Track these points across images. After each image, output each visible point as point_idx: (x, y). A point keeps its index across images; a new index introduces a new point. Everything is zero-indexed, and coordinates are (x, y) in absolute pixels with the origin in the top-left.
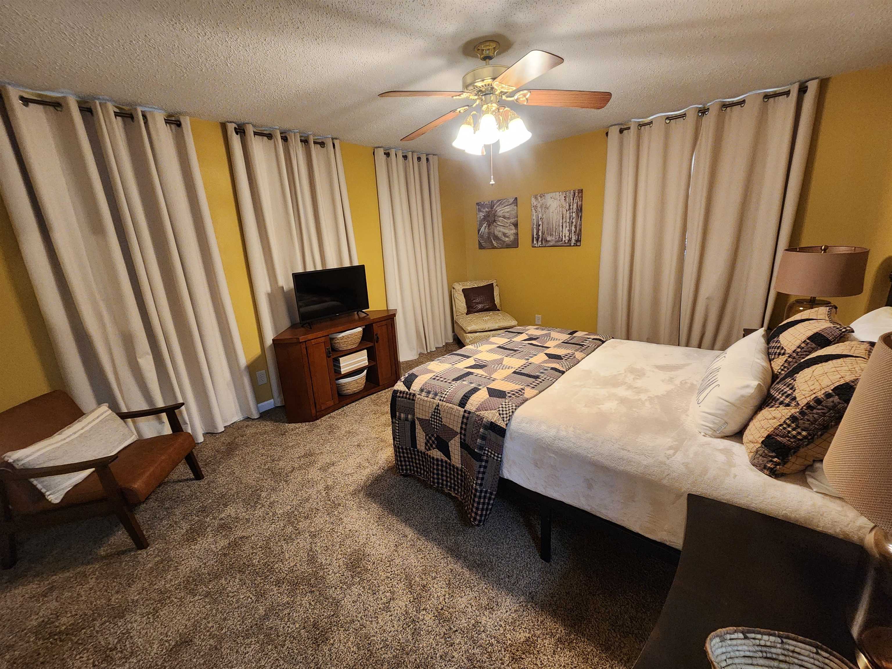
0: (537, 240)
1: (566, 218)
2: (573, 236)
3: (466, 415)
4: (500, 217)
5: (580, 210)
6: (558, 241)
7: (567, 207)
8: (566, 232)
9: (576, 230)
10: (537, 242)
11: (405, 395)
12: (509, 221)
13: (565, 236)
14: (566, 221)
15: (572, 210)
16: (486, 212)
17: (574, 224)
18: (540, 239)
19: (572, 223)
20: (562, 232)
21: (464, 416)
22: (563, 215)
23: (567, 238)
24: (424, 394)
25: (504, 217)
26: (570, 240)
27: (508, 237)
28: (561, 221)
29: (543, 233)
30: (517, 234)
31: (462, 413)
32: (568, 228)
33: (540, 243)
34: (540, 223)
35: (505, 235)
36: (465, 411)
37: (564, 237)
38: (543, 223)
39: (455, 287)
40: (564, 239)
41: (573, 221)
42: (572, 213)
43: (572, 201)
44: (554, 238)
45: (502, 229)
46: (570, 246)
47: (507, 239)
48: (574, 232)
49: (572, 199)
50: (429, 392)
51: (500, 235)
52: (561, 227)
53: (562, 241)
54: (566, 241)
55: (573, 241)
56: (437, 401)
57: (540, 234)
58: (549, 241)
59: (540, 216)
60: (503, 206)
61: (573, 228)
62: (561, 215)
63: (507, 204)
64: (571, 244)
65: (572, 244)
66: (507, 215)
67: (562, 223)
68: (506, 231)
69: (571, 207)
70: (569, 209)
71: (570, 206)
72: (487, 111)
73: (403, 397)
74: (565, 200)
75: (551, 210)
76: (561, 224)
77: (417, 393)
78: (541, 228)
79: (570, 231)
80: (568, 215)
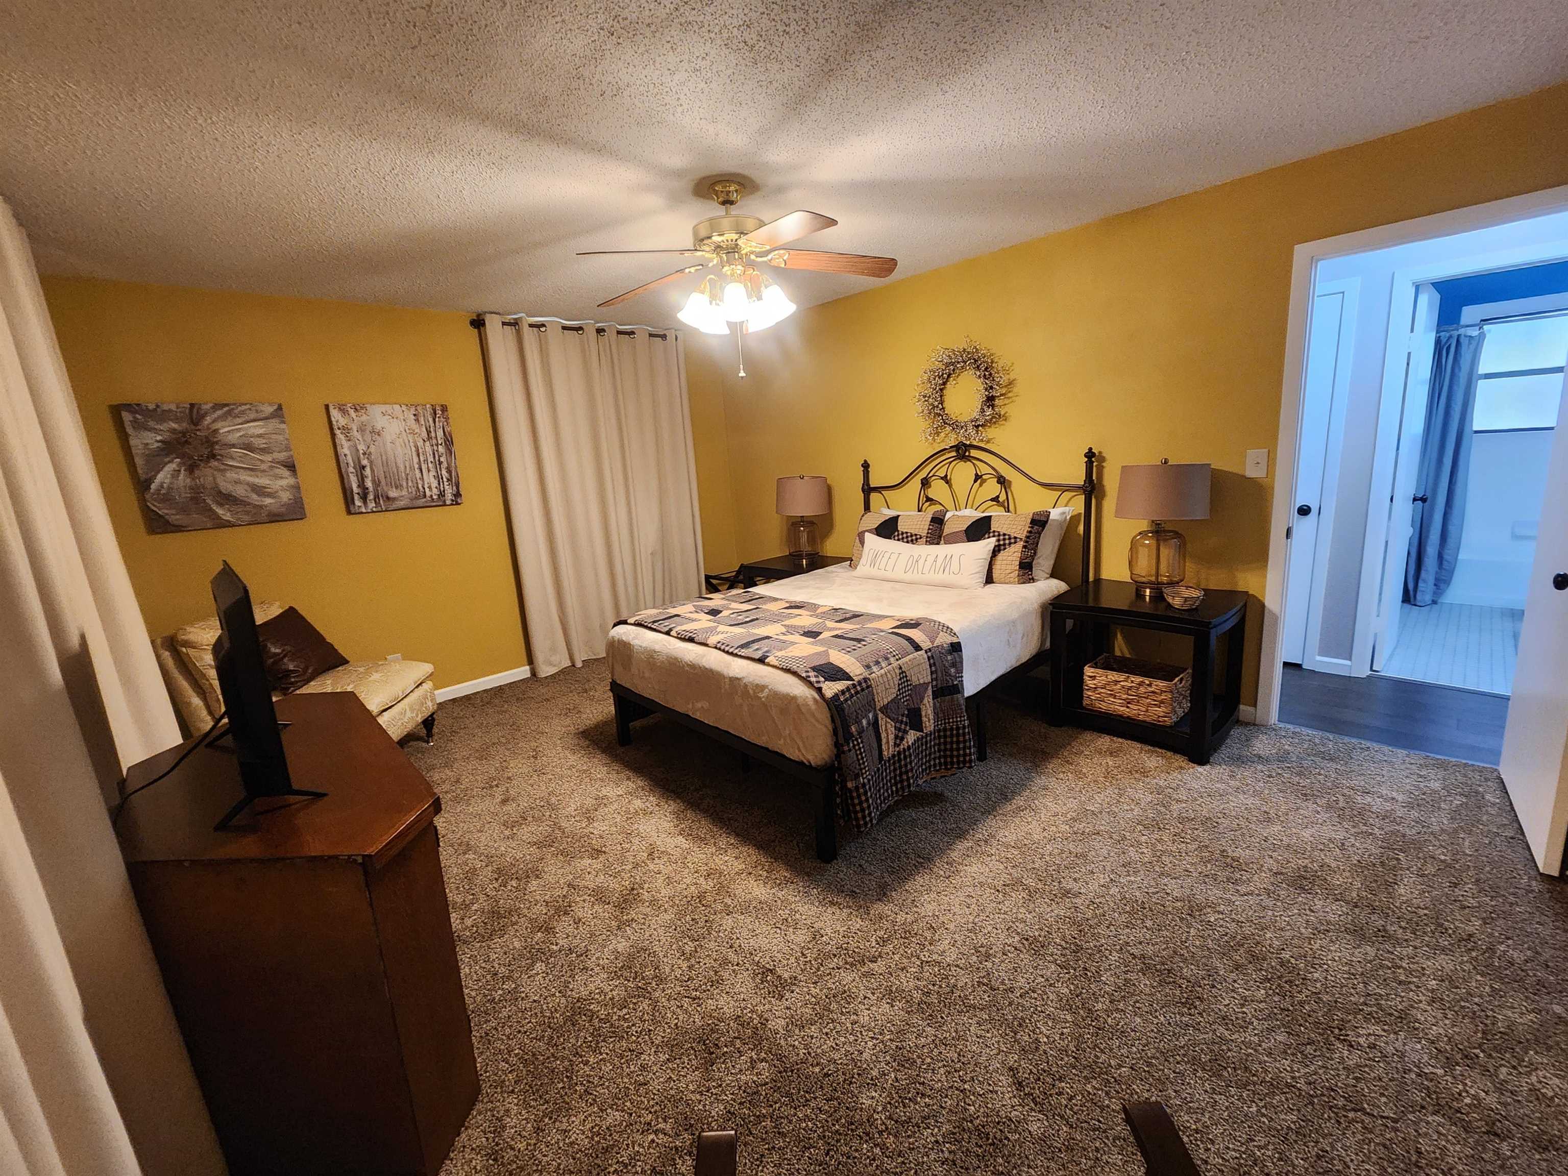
0: (364, 498)
1: (425, 453)
2: (447, 487)
3: (929, 654)
4: (234, 446)
5: (449, 442)
6: (416, 498)
7: (425, 435)
8: (430, 479)
9: (451, 475)
10: (365, 502)
11: (859, 688)
12: (268, 458)
13: (430, 487)
14: (426, 461)
15: (434, 441)
17: (445, 465)
18: (371, 496)
19: (440, 463)
20: (422, 479)
21: (929, 658)
22: (418, 451)
23: (435, 491)
24: (875, 669)
25: (249, 447)
26: (442, 494)
27: (270, 495)
28: (416, 460)
29: (376, 483)
30: (297, 488)
31: (925, 656)
32: (433, 473)
33: (372, 505)
34: (365, 462)
35: (259, 490)
36: (926, 652)
37: (427, 490)
38: (371, 463)
40: (428, 493)
41: (442, 459)
42: (437, 445)
43: (432, 425)
44: (404, 493)
45: (245, 477)
46: (445, 505)
47: (268, 501)
48: (448, 480)
49: (431, 420)
50: (877, 663)
51: (240, 491)
52: (417, 472)
53: (425, 496)
54: (435, 497)
55: (449, 497)
56: (895, 664)
57: (369, 484)
58: (394, 499)
59: (361, 448)
60: (239, 420)
61: (444, 472)
62: (413, 449)
63: (253, 416)
64: (445, 501)
65: (448, 502)
66: (259, 443)
67: (419, 463)
68: (262, 481)
69: (433, 434)
70: (429, 438)
71: (429, 432)
73: (852, 696)
74: (417, 420)
75: (388, 436)
76: (416, 466)
77: (866, 674)
78: (368, 471)
79: (439, 478)
80: (429, 449)
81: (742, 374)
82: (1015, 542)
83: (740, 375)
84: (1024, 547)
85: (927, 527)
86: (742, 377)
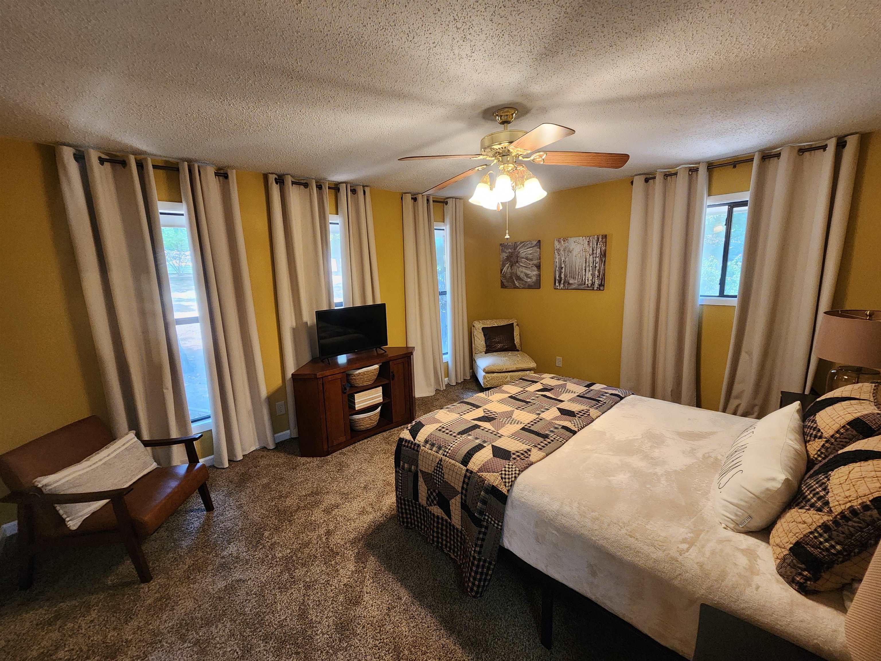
0: (560, 282)
1: (589, 262)
2: (596, 280)
3: (468, 474)
4: (523, 258)
5: (604, 255)
6: (581, 285)
7: (591, 252)
8: (589, 275)
9: (599, 275)
10: (560, 285)
11: (410, 445)
12: (531, 263)
13: (588, 280)
14: (589, 266)
15: (595, 255)
16: (509, 252)
17: (598, 268)
18: (562, 282)
19: (596, 267)
20: (585, 275)
21: (465, 475)
22: (586, 261)
23: (590, 282)
24: (428, 446)
25: (527, 259)
26: (593, 284)
27: (530, 278)
28: (584, 265)
29: (566, 276)
30: (539, 275)
31: (464, 472)
32: (591, 272)
33: (562, 286)
34: (563, 266)
35: (527, 275)
36: (467, 470)
37: (586, 281)
38: (565, 266)
39: (475, 325)
40: (587, 283)
41: (597, 265)
42: (596, 257)
43: (596, 246)
44: (576, 282)
45: (524, 270)
46: (593, 290)
47: (529, 280)
48: (598, 277)
49: (595, 244)
50: (433, 445)
51: (522, 275)
52: (584, 271)
53: (585, 284)
54: (589, 285)
55: (596, 286)
56: (440, 455)
57: (563, 276)
58: (571, 284)
59: (563, 259)
60: (526, 248)
61: (596, 272)
62: (584, 259)
63: (530, 246)
64: (594, 288)
65: (595, 288)
66: (530, 256)
67: (586, 267)
68: (528, 272)
69: (595, 252)
70: (593, 254)
71: (593, 250)
72: (503, 171)
73: (407, 447)
74: (589, 244)
75: (575, 253)
76: (584, 268)
77: (422, 444)
78: (563, 270)
79: (593, 275)
80: (591, 259)
81: (507, 236)
82: (819, 510)
83: (506, 237)
84: (825, 527)
85: (836, 427)
86: (507, 239)
